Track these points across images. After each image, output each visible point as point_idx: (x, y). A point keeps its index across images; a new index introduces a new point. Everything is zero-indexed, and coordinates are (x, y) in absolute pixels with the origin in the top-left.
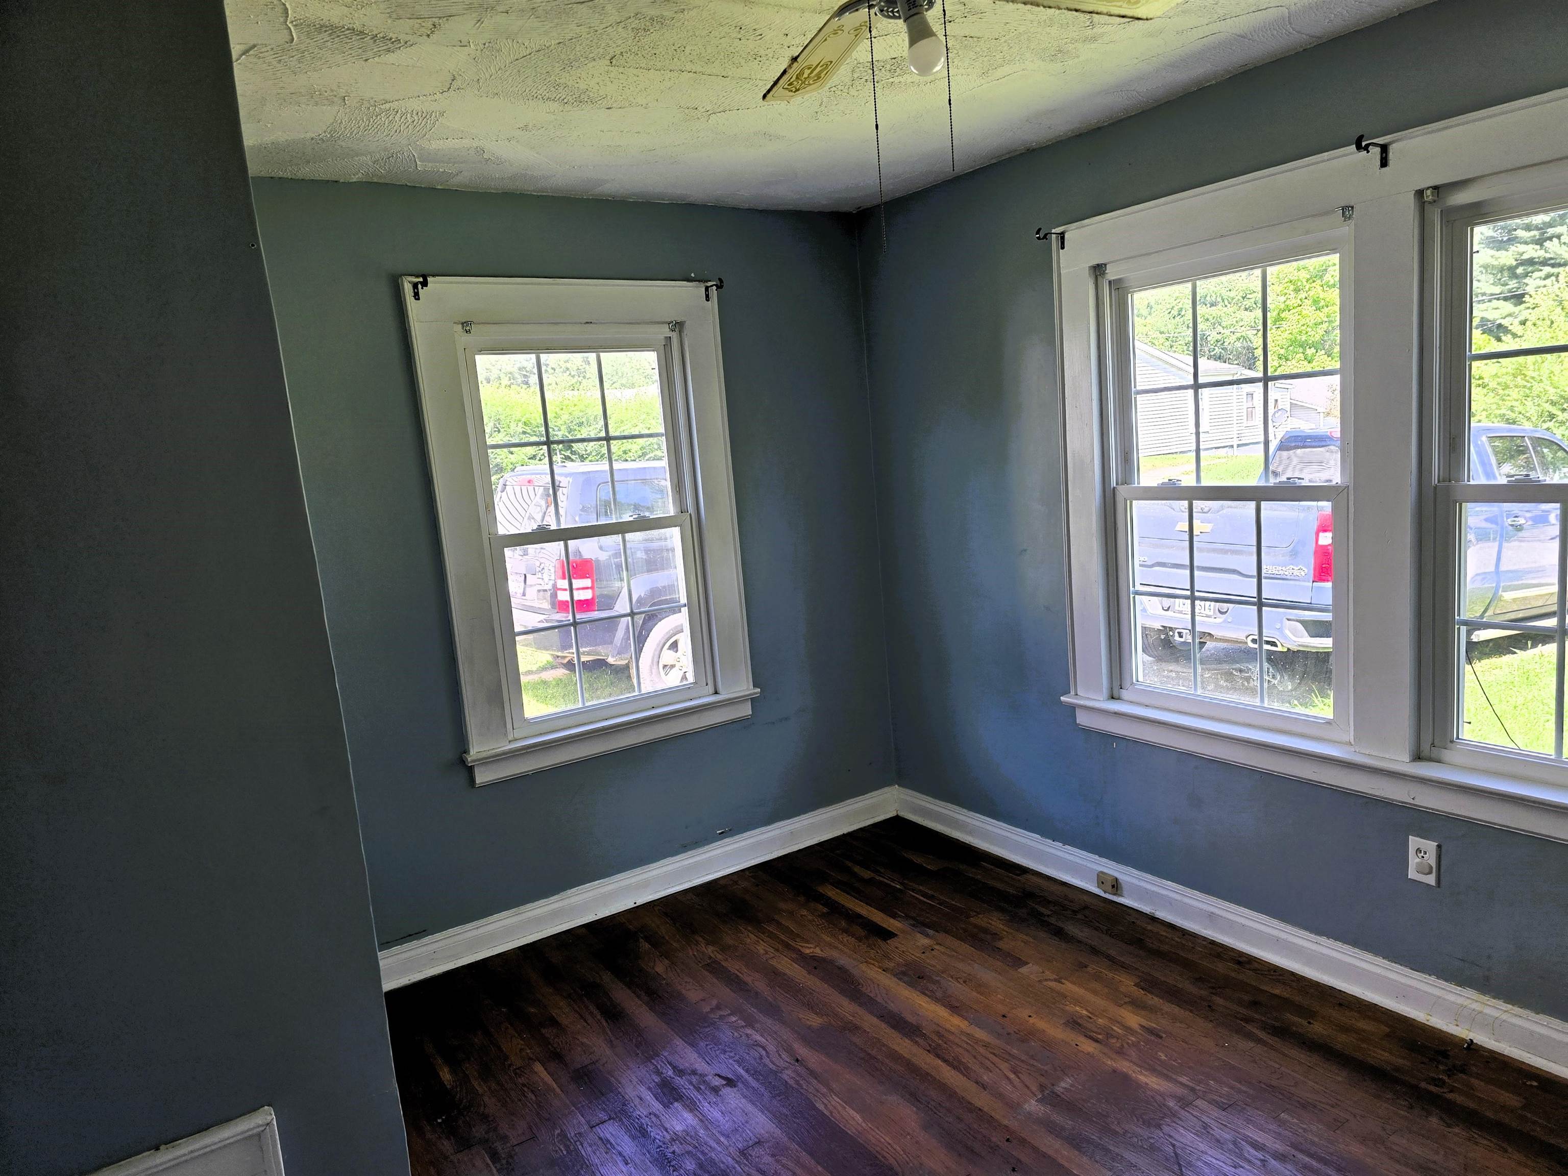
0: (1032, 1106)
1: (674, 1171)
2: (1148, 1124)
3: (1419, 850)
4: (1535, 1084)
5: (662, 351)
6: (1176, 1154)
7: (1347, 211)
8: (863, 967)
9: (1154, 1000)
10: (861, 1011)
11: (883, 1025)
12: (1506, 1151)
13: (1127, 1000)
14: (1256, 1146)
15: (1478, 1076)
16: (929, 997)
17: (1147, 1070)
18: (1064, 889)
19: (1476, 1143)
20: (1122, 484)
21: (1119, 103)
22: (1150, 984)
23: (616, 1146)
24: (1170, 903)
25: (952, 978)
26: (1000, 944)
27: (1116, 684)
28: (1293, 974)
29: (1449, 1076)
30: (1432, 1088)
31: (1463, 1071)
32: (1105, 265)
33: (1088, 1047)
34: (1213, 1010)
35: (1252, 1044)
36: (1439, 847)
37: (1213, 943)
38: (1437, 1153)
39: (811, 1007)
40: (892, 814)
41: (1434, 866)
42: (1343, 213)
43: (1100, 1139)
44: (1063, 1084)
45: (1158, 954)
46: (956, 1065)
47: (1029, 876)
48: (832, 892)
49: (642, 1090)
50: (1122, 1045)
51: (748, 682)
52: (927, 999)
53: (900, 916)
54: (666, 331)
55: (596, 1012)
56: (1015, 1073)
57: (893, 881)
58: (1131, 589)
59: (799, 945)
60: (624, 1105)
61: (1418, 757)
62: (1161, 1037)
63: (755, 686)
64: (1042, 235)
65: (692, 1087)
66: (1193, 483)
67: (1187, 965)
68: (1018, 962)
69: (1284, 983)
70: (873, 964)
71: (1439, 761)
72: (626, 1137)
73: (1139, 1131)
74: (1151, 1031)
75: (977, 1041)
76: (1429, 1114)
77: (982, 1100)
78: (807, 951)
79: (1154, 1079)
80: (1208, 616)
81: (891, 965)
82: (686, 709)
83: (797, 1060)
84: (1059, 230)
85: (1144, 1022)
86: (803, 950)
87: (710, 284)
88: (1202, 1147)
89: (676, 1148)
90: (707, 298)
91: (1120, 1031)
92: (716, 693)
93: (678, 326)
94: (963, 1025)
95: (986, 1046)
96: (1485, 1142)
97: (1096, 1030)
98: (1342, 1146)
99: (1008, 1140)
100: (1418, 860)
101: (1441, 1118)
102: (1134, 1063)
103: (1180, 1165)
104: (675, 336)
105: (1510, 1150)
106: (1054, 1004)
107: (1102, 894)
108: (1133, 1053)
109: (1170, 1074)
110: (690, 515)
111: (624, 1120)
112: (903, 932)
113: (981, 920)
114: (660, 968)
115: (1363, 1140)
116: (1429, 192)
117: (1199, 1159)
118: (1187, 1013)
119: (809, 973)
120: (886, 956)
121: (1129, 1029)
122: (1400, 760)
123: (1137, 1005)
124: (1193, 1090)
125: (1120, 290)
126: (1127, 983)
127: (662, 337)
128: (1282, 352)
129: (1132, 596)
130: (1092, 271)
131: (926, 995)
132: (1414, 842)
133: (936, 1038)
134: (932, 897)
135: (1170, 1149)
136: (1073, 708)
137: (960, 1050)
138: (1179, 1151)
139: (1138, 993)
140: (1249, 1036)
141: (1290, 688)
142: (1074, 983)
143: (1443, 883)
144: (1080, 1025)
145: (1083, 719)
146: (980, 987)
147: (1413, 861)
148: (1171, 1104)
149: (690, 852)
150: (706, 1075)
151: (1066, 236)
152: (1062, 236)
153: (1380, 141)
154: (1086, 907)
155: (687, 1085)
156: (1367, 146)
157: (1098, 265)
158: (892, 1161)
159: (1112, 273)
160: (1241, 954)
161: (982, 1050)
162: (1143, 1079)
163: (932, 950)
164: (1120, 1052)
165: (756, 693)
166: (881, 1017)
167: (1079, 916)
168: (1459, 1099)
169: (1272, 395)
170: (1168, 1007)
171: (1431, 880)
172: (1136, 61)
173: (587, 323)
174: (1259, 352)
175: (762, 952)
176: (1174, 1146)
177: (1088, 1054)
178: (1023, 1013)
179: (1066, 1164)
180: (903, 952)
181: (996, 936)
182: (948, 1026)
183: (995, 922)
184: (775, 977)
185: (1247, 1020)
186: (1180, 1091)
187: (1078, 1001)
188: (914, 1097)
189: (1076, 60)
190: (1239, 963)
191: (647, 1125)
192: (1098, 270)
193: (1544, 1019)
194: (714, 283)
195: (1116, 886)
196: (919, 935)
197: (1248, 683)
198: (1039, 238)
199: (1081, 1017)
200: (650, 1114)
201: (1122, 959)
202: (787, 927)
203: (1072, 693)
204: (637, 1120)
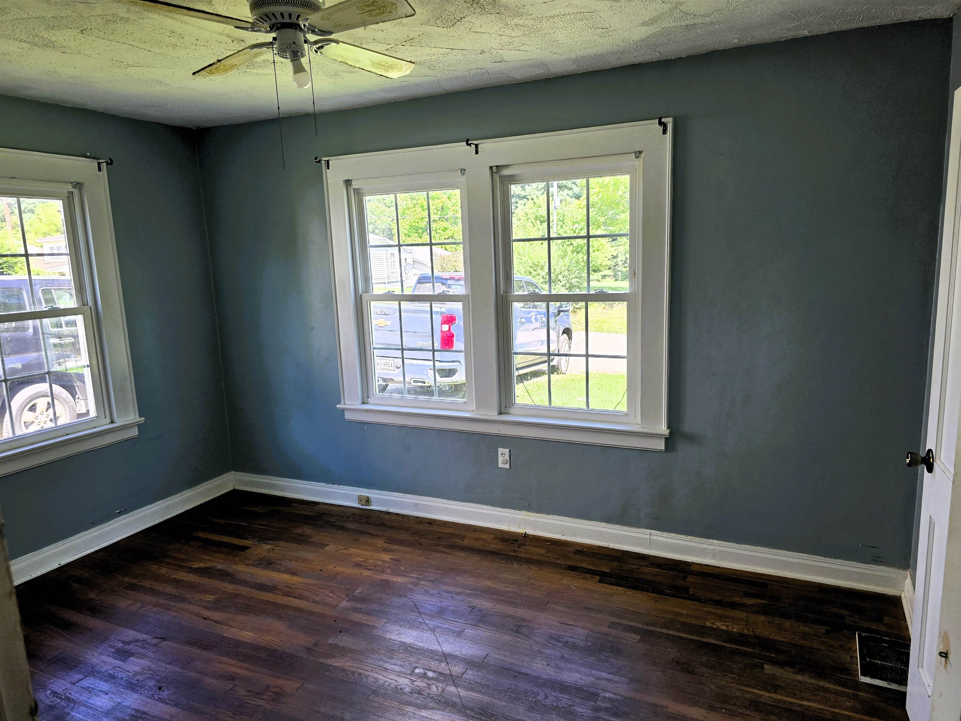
0: (344, 604)
1: (141, 688)
2: (401, 596)
3: (502, 454)
4: (549, 543)
5: (66, 199)
6: (415, 605)
7: (463, 171)
8: (234, 567)
9: (395, 547)
10: (238, 587)
11: (253, 591)
12: (542, 569)
13: (382, 549)
14: (448, 592)
15: (529, 546)
16: (278, 572)
17: (396, 576)
18: (339, 508)
19: (532, 569)
20: (365, 293)
21: (358, 101)
22: (391, 541)
23: (96, 688)
24: (396, 504)
25: (288, 560)
26: (312, 540)
27: (365, 397)
28: (453, 523)
29: (519, 548)
30: (513, 554)
31: (524, 545)
32: (351, 180)
33: (366, 573)
34: (422, 545)
35: (440, 554)
36: (510, 451)
37: (417, 517)
38: (518, 576)
39: (206, 592)
40: (231, 488)
41: (508, 460)
42: (461, 172)
43: (380, 608)
44: (357, 591)
45: (392, 527)
46: (300, 597)
47: (320, 506)
48: (201, 535)
49: (103, 657)
50: (383, 569)
51: (135, 413)
52: (277, 573)
53: (250, 538)
54: (70, 188)
55: (52, 627)
56: (332, 593)
57: (240, 522)
58: (372, 346)
59: (188, 564)
60: (93, 668)
61: (500, 413)
62: (400, 561)
63: (140, 416)
64: (318, 160)
65: (139, 648)
66: (400, 293)
67: (407, 529)
68: (323, 545)
69: (450, 528)
70: (240, 564)
71: (508, 414)
72: (102, 682)
73: (397, 600)
74: (395, 560)
75: (309, 584)
76: (513, 563)
77: (316, 608)
78: (195, 566)
79: (400, 579)
80: (390, 370)
81: (251, 562)
82: (93, 434)
83: (205, 618)
84: (326, 159)
85: (391, 557)
86: (192, 566)
87: (101, 161)
88: (426, 599)
89: (138, 677)
90: (100, 170)
91: (381, 563)
92: (112, 422)
93: (79, 185)
94: (300, 579)
95: (314, 585)
96: (535, 568)
97: (369, 565)
98: (482, 583)
99: (335, 621)
100: (502, 458)
101: (518, 564)
102: (390, 574)
103: (417, 608)
104: (76, 192)
105: (543, 568)
106: (346, 559)
107: (361, 507)
108: (388, 570)
109: (407, 575)
110: (90, 307)
111: (96, 675)
112: (253, 545)
113: (299, 531)
114: (93, 595)
115: (490, 579)
116: (495, 168)
117: (425, 604)
118: (410, 548)
119: (200, 577)
120: (246, 558)
121: (384, 561)
122: (493, 415)
123: (386, 550)
124: (418, 578)
125: (359, 193)
126: (380, 543)
127: (66, 191)
128: (406, 232)
129: (372, 350)
130: (345, 182)
131: (275, 571)
132: (501, 450)
133: (285, 588)
134: (267, 526)
135: (412, 604)
136: (343, 410)
137: (300, 591)
138: (416, 603)
139: (386, 545)
140: (439, 551)
141: (448, 389)
142: (353, 548)
143: (512, 467)
144: (361, 565)
145: (348, 416)
146: (304, 560)
147: (500, 459)
148: (409, 586)
149: (97, 527)
150: (147, 640)
151: (330, 162)
152: (328, 162)
153: (475, 142)
154: (354, 514)
155: (135, 648)
156: (471, 144)
157: (348, 180)
158: (275, 646)
159: (355, 185)
160: (430, 519)
161: (312, 588)
162: (395, 579)
163: (274, 550)
164: (383, 572)
165: (142, 421)
166: (251, 587)
167: (351, 519)
168: (522, 555)
169: (403, 255)
170: (401, 548)
171: (507, 466)
172: (370, 85)
173: (12, 178)
174: (395, 231)
175: (164, 573)
176: (413, 602)
177: (367, 576)
178: (331, 567)
179: (366, 623)
180: (256, 554)
181: (309, 537)
182: (291, 582)
183: (307, 530)
184: (177, 582)
185: (437, 545)
186: (412, 580)
187: (357, 556)
188: (280, 617)
189: (342, 79)
190: (430, 523)
191: (114, 673)
192: (348, 183)
193: (551, 516)
194: (104, 161)
195: (368, 501)
196: (264, 545)
197: (430, 388)
198: (316, 162)
199: (361, 562)
200: (114, 667)
201: (375, 533)
202: (178, 558)
203: (342, 403)
204: (106, 673)
